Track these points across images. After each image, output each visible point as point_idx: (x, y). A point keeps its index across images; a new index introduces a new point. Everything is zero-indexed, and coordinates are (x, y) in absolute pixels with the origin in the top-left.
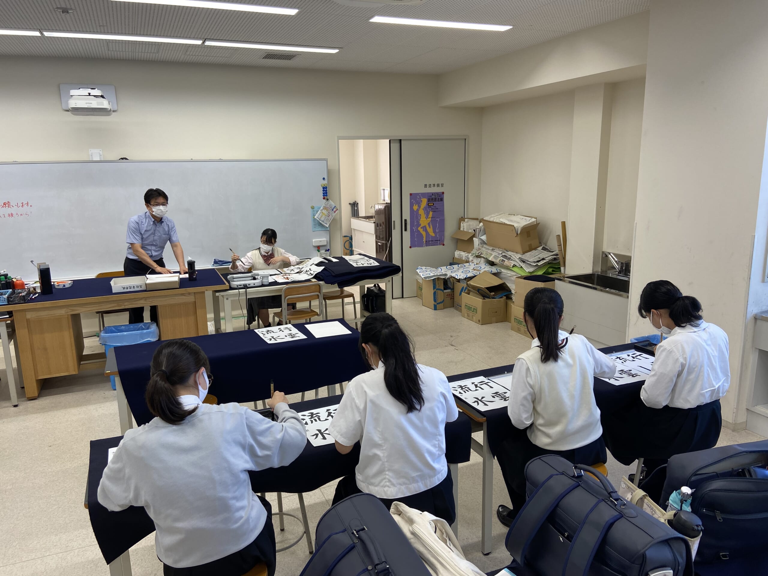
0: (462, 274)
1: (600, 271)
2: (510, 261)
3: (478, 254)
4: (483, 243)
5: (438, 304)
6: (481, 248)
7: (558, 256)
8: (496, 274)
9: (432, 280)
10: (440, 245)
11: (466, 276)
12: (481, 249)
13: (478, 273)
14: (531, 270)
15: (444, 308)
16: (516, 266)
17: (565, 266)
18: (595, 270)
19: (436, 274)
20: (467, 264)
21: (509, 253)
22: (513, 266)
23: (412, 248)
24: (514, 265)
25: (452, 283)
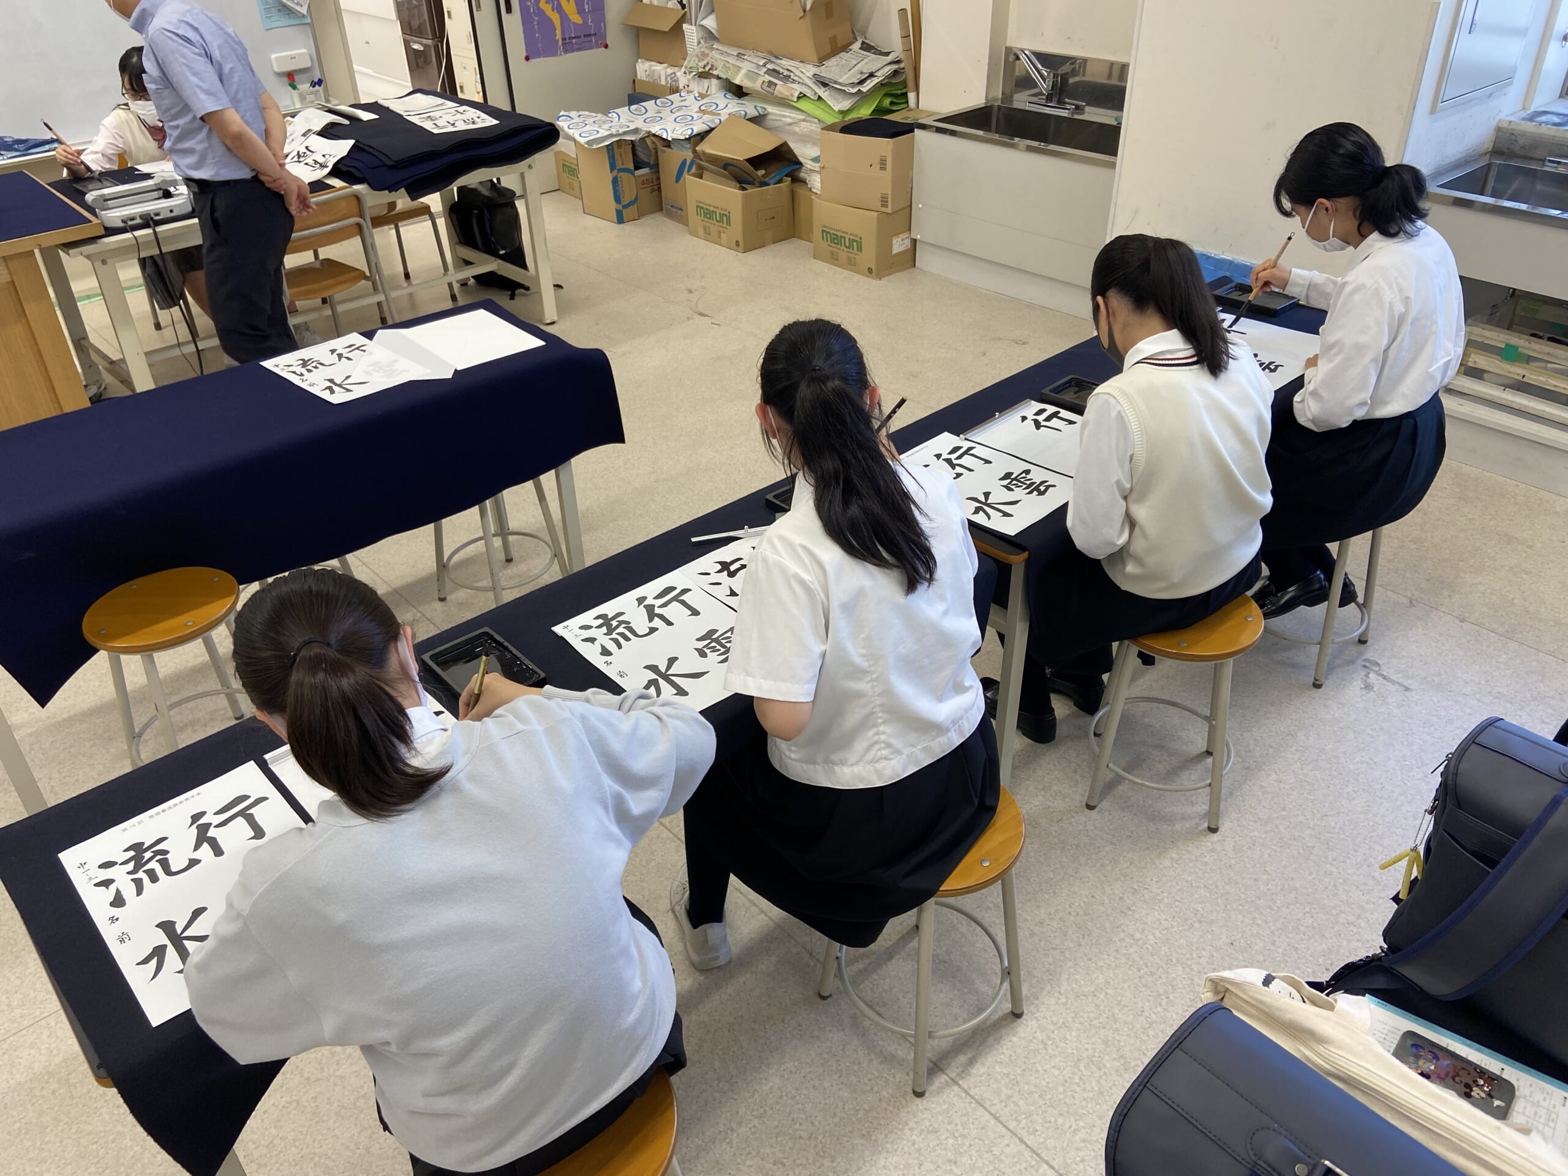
0: (677, 126)
1: (1000, 97)
2: (790, 85)
3: (704, 68)
4: (709, 36)
5: (625, 207)
6: (707, 51)
7: (902, 65)
8: (758, 120)
9: (605, 149)
10: (598, 47)
11: (689, 132)
12: (708, 55)
13: (717, 121)
14: (846, 104)
15: (641, 215)
16: (805, 95)
17: (917, 88)
18: (990, 97)
19: (614, 131)
20: (674, 97)
21: (785, 63)
22: (799, 98)
23: (532, 61)
24: (801, 93)
25: (653, 151)
